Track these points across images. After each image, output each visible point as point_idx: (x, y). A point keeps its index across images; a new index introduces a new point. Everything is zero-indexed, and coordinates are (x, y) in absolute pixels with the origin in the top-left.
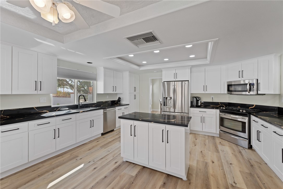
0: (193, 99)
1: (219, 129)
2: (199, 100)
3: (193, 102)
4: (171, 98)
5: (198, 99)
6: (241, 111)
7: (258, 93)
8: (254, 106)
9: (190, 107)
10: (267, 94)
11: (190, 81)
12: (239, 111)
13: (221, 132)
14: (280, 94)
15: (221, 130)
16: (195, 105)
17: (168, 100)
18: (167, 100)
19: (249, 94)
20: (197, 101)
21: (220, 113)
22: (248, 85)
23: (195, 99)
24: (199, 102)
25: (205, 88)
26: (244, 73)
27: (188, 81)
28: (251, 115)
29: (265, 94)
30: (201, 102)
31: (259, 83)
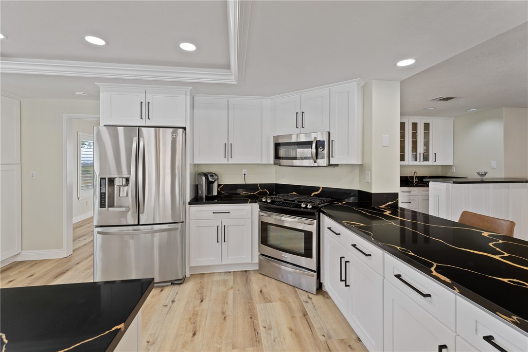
0: (200, 179)
1: (259, 252)
2: (213, 182)
3: (199, 187)
4: (127, 180)
5: (211, 179)
6: (303, 205)
7: (331, 163)
8: (321, 190)
9: (190, 203)
10: (341, 165)
11: (188, 129)
12: (299, 206)
13: (262, 258)
14: (362, 165)
15: (262, 254)
16: (204, 197)
17: (119, 186)
18: (116, 188)
19: (316, 165)
20: (210, 184)
21: (261, 213)
22: (314, 145)
23: (204, 178)
24: (215, 185)
25: (228, 150)
26: (306, 116)
27: (185, 129)
28: (321, 214)
29: (337, 165)
30: (219, 185)
31: (332, 141)
